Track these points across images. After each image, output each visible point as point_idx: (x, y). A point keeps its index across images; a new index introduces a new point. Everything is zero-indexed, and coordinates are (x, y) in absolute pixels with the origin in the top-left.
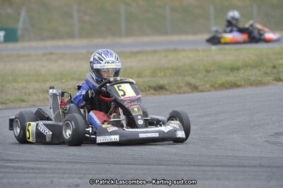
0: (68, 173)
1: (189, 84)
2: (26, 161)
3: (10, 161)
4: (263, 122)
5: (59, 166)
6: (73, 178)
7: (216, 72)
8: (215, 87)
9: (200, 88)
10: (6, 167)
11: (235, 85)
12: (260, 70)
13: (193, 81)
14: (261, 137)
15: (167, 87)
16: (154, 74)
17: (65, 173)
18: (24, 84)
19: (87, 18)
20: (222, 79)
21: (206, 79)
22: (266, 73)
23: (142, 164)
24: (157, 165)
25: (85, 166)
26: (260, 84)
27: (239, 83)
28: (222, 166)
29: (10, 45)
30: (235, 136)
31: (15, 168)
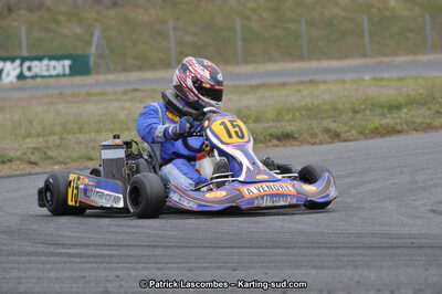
0: (144, 262)
1: (327, 131)
2: (86, 246)
3: (64, 245)
4: (430, 183)
5: (132, 252)
6: (149, 269)
7: (367, 112)
8: (364, 134)
9: (344, 135)
10: (57, 255)
11: (393, 131)
12: (430, 109)
13: (333, 126)
14: (424, 205)
15: (296, 136)
16: (279, 117)
17: (140, 262)
18: (93, 135)
19: (188, 38)
20: (376, 122)
21: (353, 123)
22: (439, 112)
23: (251, 247)
24: (272, 248)
25: (169, 252)
26: (428, 128)
27: (399, 128)
28: (366, 248)
29: (78, 80)
30: (388, 203)
31: (69, 255)
